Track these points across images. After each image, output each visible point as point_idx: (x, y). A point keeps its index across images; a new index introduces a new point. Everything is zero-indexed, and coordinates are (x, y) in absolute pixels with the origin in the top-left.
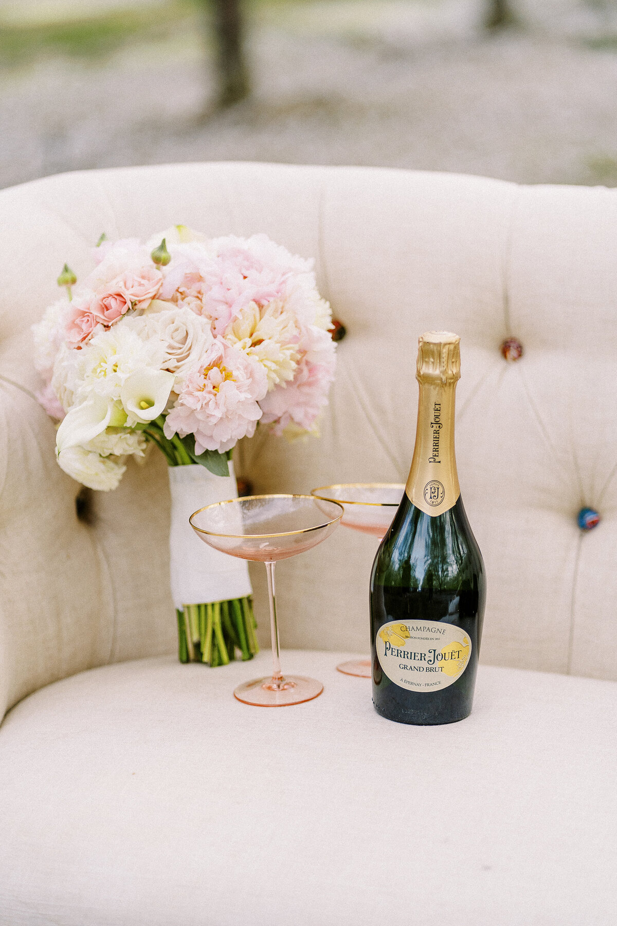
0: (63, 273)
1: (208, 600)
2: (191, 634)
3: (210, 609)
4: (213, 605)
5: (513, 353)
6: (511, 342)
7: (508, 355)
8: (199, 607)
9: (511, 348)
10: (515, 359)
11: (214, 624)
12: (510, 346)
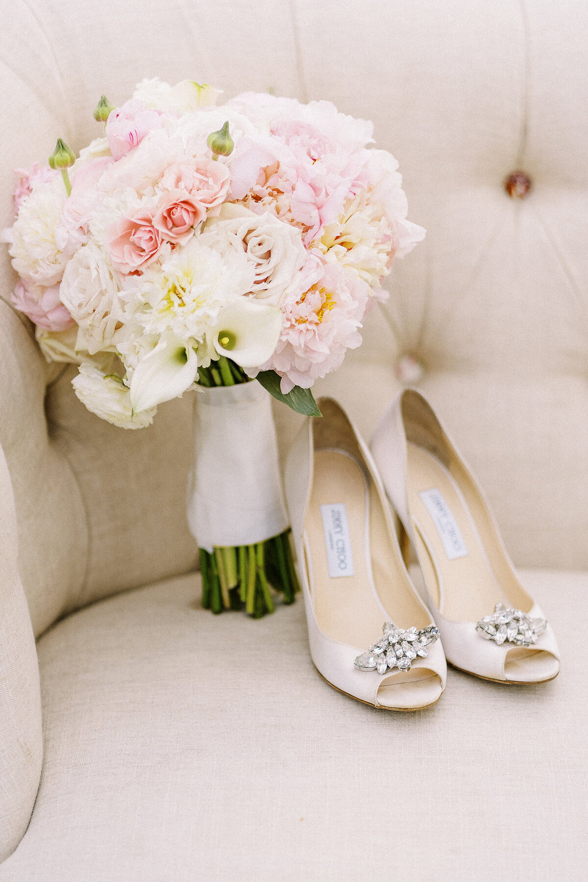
0: (57, 151)
1: (250, 541)
2: (227, 579)
3: (252, 551)
4: (256, 546)
5: (519, 189)
6: (518, 176)
7: (513, 192)
8: (237, 549)
9: (518, 184)
10: (522, 197)
11: (257, 566)
12: (515, 181)
